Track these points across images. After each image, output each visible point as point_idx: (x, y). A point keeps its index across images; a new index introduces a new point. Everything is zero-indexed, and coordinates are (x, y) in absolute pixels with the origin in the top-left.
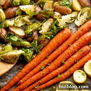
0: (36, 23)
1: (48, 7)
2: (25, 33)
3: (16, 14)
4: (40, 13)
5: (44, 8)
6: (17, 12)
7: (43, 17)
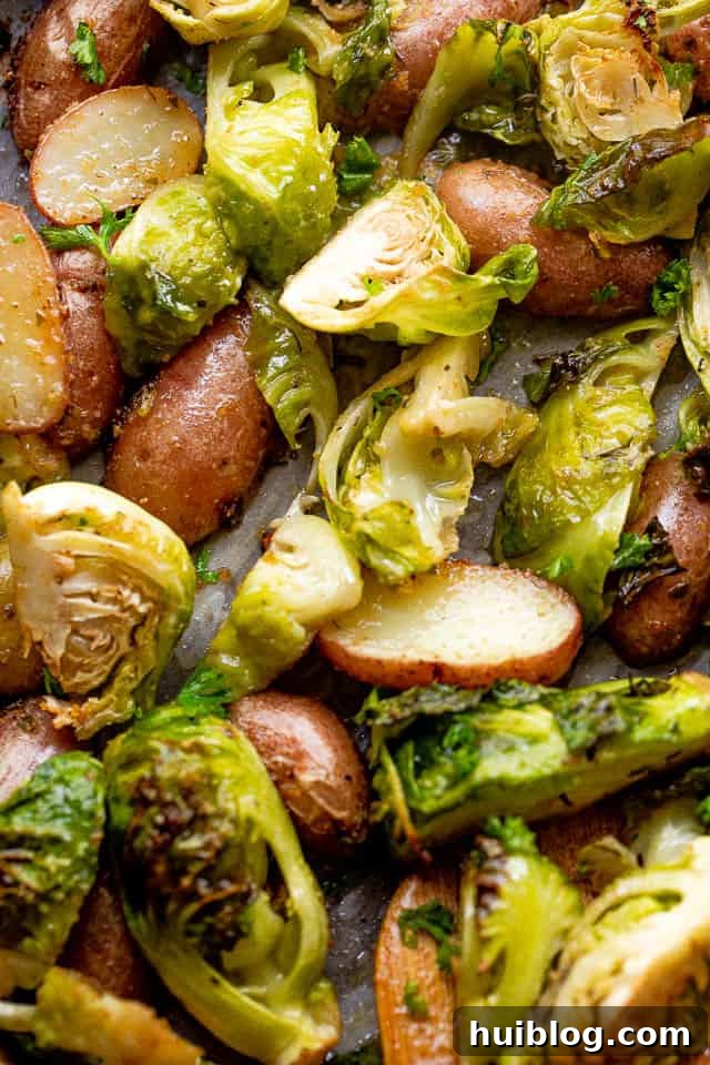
0: (587, 381)
1: (600, 101)
2: (565, 585)
3: (290, 425)
4: (555, 232)
5: (566, 132)
6: (284, 393)
7: (627, 262)
